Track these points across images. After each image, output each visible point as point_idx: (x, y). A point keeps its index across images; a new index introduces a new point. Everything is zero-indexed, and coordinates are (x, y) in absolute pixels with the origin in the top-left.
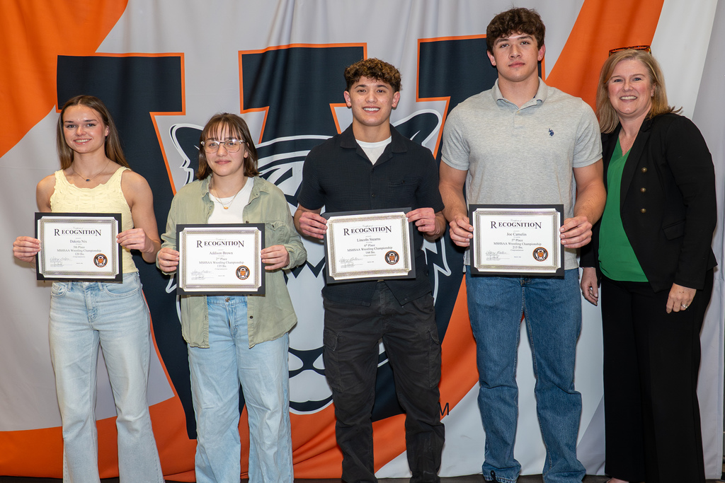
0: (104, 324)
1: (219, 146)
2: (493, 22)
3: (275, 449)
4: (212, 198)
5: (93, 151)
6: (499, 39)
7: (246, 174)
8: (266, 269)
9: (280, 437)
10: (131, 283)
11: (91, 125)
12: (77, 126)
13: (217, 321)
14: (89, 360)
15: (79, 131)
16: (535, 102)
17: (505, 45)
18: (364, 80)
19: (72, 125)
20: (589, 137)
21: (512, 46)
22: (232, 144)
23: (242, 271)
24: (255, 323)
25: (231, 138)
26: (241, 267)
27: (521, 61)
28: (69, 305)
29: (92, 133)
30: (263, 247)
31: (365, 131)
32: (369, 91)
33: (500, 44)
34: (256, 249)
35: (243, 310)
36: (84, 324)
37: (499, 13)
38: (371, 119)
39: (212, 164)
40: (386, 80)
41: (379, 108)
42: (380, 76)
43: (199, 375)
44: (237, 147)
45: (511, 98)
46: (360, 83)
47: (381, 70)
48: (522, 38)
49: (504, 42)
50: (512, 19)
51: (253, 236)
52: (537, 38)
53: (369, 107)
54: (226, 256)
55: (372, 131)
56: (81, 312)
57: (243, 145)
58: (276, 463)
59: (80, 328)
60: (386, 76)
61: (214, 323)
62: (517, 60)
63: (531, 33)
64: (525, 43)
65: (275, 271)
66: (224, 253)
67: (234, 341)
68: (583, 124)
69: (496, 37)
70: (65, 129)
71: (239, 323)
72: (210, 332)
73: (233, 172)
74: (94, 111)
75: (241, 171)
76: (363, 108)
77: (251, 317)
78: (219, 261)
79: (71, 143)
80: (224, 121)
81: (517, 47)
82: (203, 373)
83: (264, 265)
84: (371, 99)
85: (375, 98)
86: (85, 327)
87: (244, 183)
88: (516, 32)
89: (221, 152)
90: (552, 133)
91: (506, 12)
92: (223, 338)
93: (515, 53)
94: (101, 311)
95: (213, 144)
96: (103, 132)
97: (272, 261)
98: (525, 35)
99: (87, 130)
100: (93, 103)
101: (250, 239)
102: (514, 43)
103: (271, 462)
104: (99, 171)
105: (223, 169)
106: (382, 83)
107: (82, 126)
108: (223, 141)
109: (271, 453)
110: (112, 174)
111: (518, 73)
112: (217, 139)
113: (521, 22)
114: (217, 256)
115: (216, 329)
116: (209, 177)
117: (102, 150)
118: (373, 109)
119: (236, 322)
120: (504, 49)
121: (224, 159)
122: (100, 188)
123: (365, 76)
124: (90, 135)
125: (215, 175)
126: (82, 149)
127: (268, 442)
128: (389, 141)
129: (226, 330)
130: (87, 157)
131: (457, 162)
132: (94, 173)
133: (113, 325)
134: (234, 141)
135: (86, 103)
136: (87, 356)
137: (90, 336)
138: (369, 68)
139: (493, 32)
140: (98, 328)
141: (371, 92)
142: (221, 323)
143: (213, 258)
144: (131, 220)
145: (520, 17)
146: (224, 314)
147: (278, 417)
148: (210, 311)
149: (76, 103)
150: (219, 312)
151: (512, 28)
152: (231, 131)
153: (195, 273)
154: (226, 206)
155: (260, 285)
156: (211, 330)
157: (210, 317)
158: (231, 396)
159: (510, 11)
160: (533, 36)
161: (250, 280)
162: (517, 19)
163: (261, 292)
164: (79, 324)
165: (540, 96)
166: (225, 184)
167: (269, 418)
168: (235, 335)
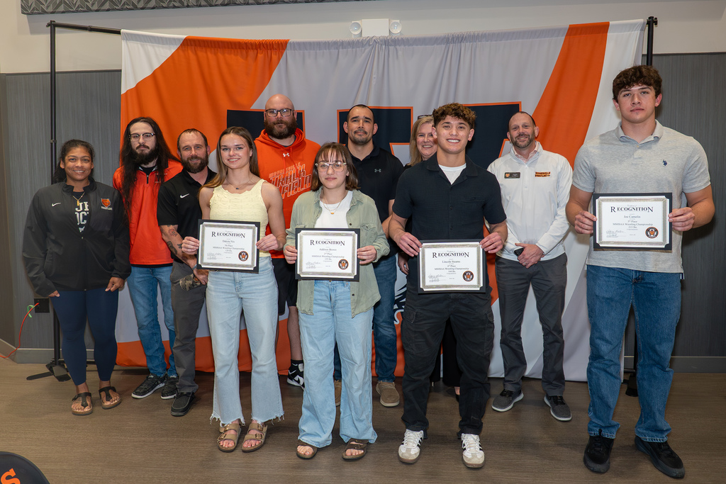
0: (247, 293)
1: (328, 167)
2: (619, 77)
3: (360, 392)
4: (322, 204)
5: (241, 167)
6: (623, 89)
7: (347, 189)
8: (360, 263)
9: (364, 384)
10: (266, 265)
11: (240, 148)
12: (230, 149)
13: (321, 296)
14: (235, 319)
15: (231, 153)
16: (652, 138)
17: (628, 95)
18: (449, 119)
19: (227, 149)
20: (698, 168)
21: (634, 95)
22: (338, 166)
23: (343, 263)
24: (356, 299)
25: (337, 161)
26: (342, 260)
27: (641, 107)
28: (222, 279)
29: (240, 154)
30: (359, 247)
31: (447, 157)
32: (452, 127)
33: (624, 93)
34: (353, 247)
35: (341, 289)
36: (232, 293)
37: (623, 69)
38: (453, 148)
39: (323, 180)
40: (465, 119)
41: (459, 140)
42: (462, 116)
43: (306, 335)
44: (342, 168)
45: (631, 135)
46: (446, 121)
47: (463, 111)
48: (643, 88)
49: (627, 92)
50: (634, 74)
51: (351, 238)
52: (655, 89)
53: (452, 139)
54: (331, 252)
55: (452, 157)
56: (230, 284)
57: (346, 166)
58: (360, 402)
59: (230, 296)
60: (466, 116)
61: (319, 297)
62: (638, 106)
63: (649, 84)
64: (644, 93)
65: (367, 264)
66: (330, 250)
67: (333, 312)
68: (693, 157)
69: (621, 88)
70: (222, 151)
71: (338, 298)
72: (315, 304)
73: (337, 187)
74: (242, 138)
75: (343, 186)
76: (447, 140)
77: (353, 295)
78: (326, 255)
79: (226, 162)
80: (333, 147)
81: (638, 95)
82: (309, 334)
83: (358, 260)
84: (454, 133)
85: (457, 132)
86: (233, 295)
87: (345, 196)
88: (638, 84)
89: (330, 171)
90: (665, 164)
91: (630, 69)
92: (325, 309)
93: (636, 100)
94: (245, 284)
95: (324, 166)
96: (248, 153)
97: (364, 257)
98: (645, 86)
99: (236, 152)
100: (241, 133)
101: (350, 240)
102: (636, 93)
103: (357, 401)
104: (245, 182)
105: (331, 184)
106: (463, 122)
107: (234, 149)
108: (331, 163)
109: (357, 395)
110: (254, 184)
111: (639, 116)
112: (328, 161)
113: (642, 75)
114: (325, 251)
115: (320, 302)
116: (320, 189)
117: (247, 167)
118: (455, 141)
119: (336, 297)
120: (627, 98)
121: (332, 176)
122: (246, 193)
123: (450, 115)
124: (239, 156)
125: (325, 188)
126: (232, 166)
127: (355, 387)
128: (464, 167)
129: (328, 303)
130: (237, 172)
131: (585, 186)
132: (242, 182)
133: (253, 295)
134: (339, 163)
135: (237, 133)
136: (234, 317)
137: (237, 302)
138: (453, 110)
139: (618, 84)
140: (241, 296)
141: (454, 128)
142: (325, 298)
143: (322, 253)
144: (267, 218)
145: (641, 72)
146: (327, 290)
147: (363, 369)
148: (317, 288)
149: (229, 133)
150: (323, 289)
151: (634, 81)
152: (337, 156)
153: (309, 263)
154: (332, 212)
155: (356, 274)
156: (315, 302)
157: (315, 292)
158: (329, 352)
159: (633, 68)
160: (652, 87)
161: (349, 270)
162: (638, 74)
163: (357, 279)
164: (229, 293)
165: (656, 133)
166: (331, 195)
167: (357, 371)
168: (334, 307)
